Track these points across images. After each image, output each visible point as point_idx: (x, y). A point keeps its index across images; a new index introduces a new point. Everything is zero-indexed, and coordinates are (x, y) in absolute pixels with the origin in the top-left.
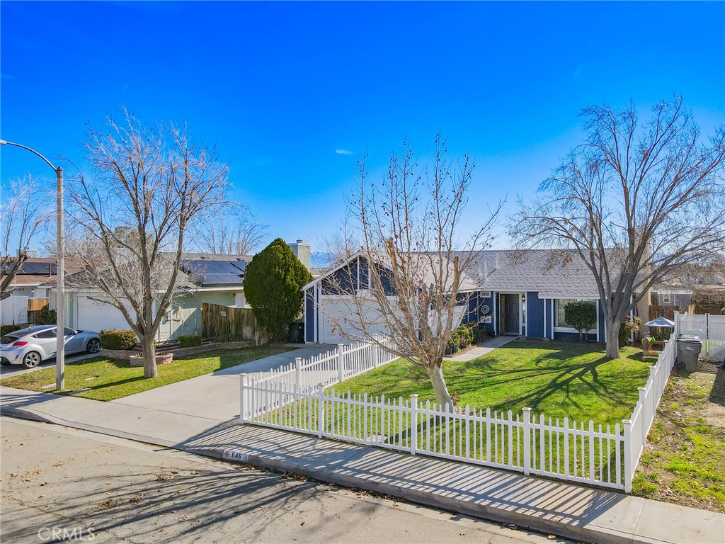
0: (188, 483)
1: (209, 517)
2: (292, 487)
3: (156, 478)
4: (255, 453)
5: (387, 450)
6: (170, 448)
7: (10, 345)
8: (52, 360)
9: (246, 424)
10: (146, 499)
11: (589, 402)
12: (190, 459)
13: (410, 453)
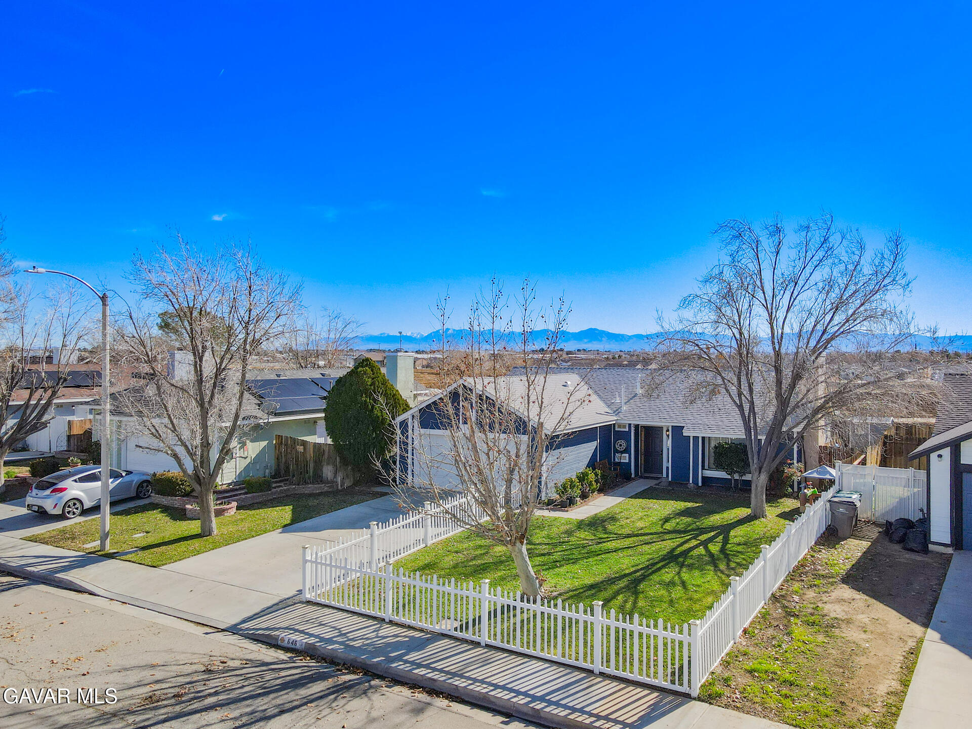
0: (237, 675)
1: (252, 716)
2: (345, 682)
3: (204, 668)
4: (312, 640)
5: (456, 639)
6: (223, 630)
7: (48, 492)
8: (96, 509)
9: (309, 602)
10: (191, 694)
11: (699, 581)
12: (241, 645)
13: (479, 643)
